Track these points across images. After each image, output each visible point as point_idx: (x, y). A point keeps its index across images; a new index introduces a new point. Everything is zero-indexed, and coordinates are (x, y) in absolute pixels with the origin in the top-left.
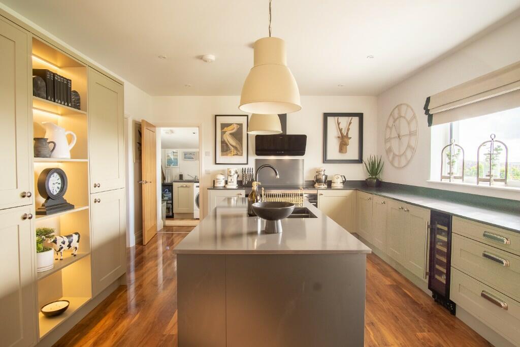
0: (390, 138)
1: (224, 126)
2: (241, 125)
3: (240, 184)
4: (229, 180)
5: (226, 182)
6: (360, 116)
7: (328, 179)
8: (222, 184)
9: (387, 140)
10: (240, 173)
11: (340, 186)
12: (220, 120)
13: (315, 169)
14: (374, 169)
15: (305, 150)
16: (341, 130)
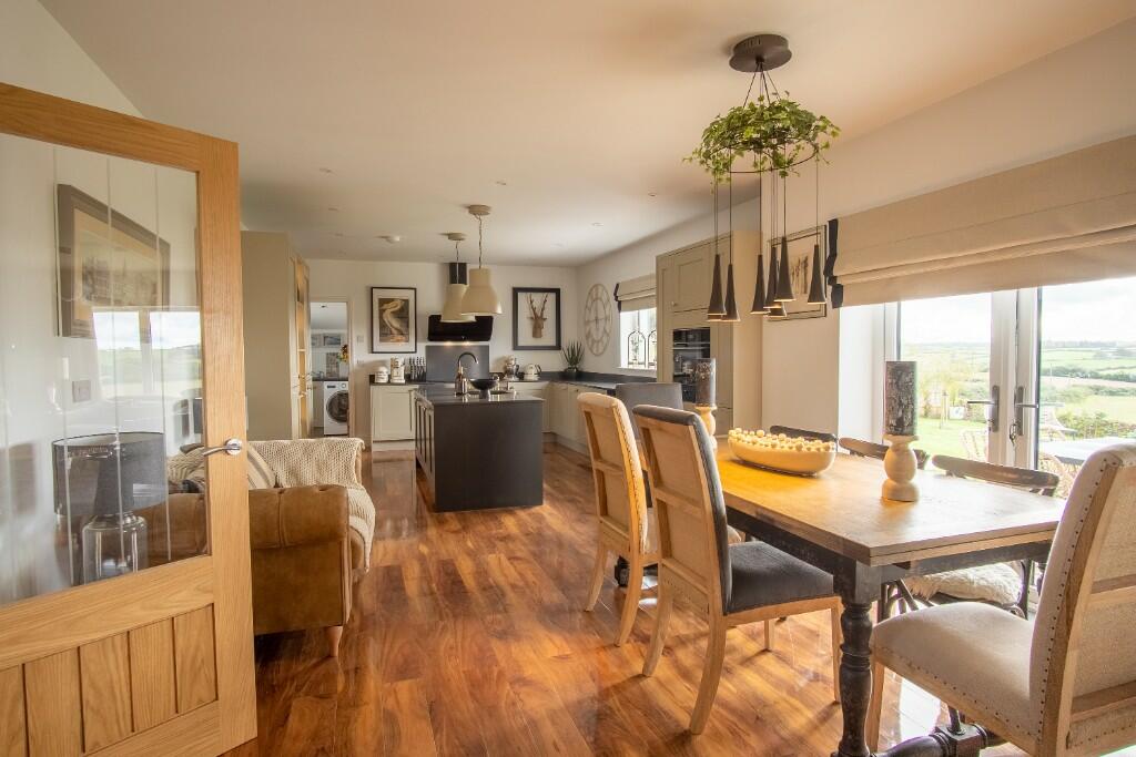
0: (589, 322)
1: (383, 302)
2: (407, 301)
3: (408, 379)
4: (395, 374)
5: (390, 376)
6: (557, 291)
7: (520, 370)
8: (385, 380)
9: (587, 323)
10: (407, 365)
11: (534, 377)
12: (378, 294)
13: (504, 357)
14: (575, 357)
15: (490, 334)
16: (534, 309)
